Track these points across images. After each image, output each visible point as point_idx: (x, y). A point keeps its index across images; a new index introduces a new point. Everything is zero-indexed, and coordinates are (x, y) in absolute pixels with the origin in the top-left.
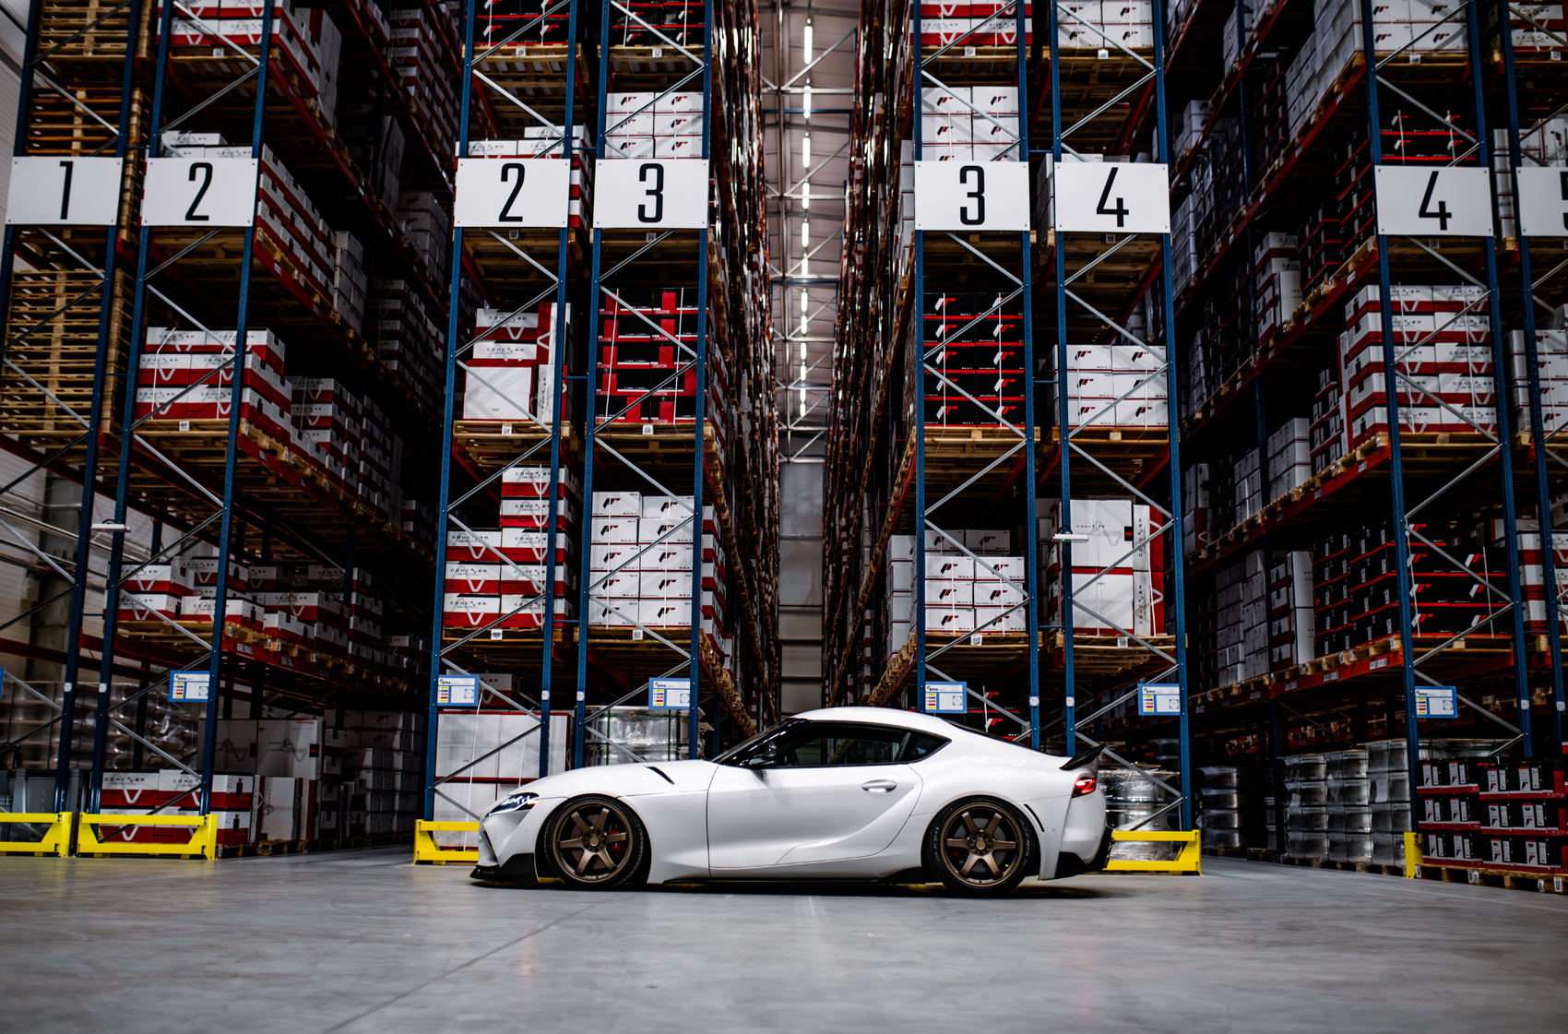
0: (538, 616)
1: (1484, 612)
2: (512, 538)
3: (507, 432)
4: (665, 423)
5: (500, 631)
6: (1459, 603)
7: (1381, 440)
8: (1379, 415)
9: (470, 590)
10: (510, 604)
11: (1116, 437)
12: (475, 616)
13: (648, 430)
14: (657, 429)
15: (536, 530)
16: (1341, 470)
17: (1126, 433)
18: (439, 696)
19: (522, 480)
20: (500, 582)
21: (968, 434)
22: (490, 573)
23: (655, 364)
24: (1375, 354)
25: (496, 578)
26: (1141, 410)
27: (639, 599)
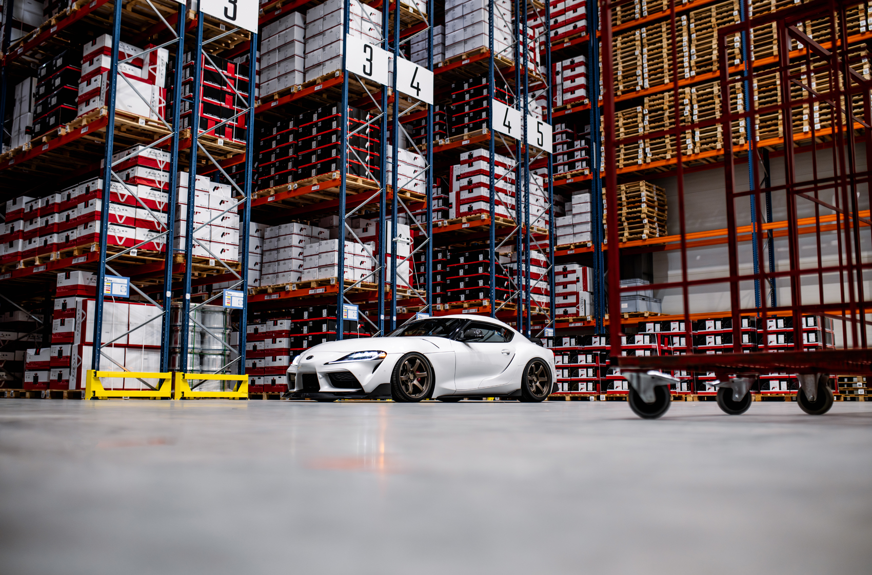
0: (158, 244)
1: (508, 293)
2: (142, 192)
3: (141, 123)
4: (228, 140)
5: (136, 251)
6: (502, 289)
7: (484, 216)
8: (484, 205)
9: (117, 222)
10: (141, 234)
11: (408, 195)
12: (121, 239)
13: (220, 142)
14: (225, 143)
15: (159, 190)
16: (447, 224)
17: (412, 195)
18: (105, 289)
19: (150, 157)
20: (135, 219)
21: (356, 180)
22: (129, 212)
23: (223, 104)
24: (484, 179)
25: (133, 216)
26: (416, 184)
27: (210, 241)
